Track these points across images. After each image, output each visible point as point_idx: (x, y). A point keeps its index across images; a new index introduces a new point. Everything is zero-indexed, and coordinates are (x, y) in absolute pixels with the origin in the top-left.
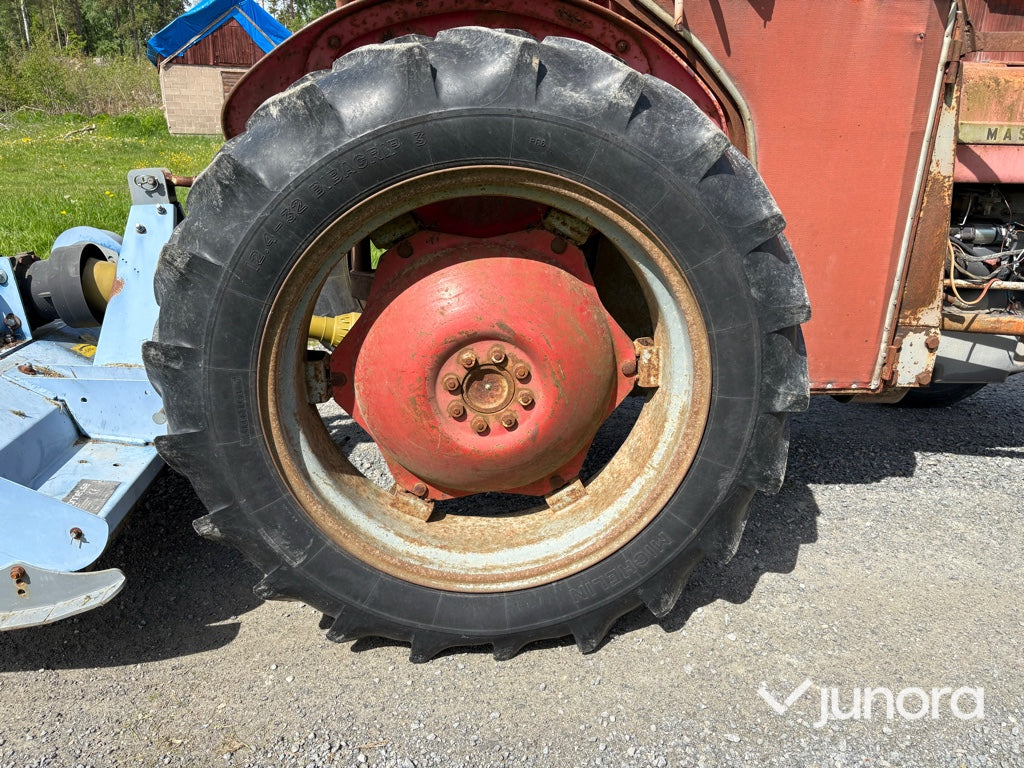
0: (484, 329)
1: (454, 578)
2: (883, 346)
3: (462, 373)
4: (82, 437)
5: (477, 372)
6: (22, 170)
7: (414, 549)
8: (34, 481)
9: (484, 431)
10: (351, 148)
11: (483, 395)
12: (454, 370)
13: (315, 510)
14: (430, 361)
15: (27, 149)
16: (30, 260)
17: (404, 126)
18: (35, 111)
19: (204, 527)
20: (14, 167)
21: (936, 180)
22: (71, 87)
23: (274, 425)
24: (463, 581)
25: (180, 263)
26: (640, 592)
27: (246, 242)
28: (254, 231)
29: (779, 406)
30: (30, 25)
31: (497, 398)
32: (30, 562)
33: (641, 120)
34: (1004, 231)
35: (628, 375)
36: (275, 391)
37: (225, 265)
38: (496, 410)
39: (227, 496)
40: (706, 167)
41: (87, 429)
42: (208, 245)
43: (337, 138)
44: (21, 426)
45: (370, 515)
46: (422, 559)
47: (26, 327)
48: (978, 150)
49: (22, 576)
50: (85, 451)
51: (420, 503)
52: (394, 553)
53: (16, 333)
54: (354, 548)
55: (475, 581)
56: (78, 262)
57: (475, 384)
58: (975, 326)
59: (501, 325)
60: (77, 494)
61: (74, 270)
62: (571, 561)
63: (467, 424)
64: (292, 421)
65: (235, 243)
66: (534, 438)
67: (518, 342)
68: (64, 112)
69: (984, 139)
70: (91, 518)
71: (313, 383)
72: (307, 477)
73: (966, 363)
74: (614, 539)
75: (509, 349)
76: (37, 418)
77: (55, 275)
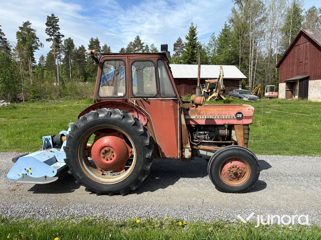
0: (106, 145)
1: (103, 182)
2: (179, 150)
3: (104, 152)
4: (57, 161)
5: (106, 152)
6: (64, 113)
7: (98, 178)
8: (50, 165)
9: (107, 160)
10: (88, 123)
11: (107, 155)
12: (103, 151)
13: (84, 170)
14: (99, 150)
15: (65, 108)
16: (54, 136)
17: (94, 121)
18: (69, 97)
19: (69, 172)
20: (61, 112)
21: (183, 125)
22: (79, 91)
23: (79, 158)
24: (104, 183)
25: (68, 137)
26: (129, 185)
27: (76, 134)
28: (77, 133)
29: (146, 157)
30: (71, 74)
31: (109, 156)
32: (47, 175)
33: (123, 120)
34: (206, 132)
35: (130, 153)
36: (79, 153)
37: (73, 137)
38: (109, 157)
39: (72, 168)
40: (132, 125)
41: (58, 160)
42: (72, 135)
43: (87, 122)
44: (49, 158)
45: (92, 172)
46: (99, 179)
47: (52, 146)
48: (194, 120)
49: (46, 177)
50: (57, 163)
51: (101, 172)
52: (95, 178)
53: (51, 147)
54: (89, 176)
55: (106, 183)
56: (60, 136)
57: (106, 153)
58: (200, 148)
59: (109, 145)
60: (54, 167)
61: (59, 138)
62: (120, 180)
63: (105, 159)
64: (82, 158)
65: (75, 134)
66: (114, 161)
67: (111, 147)
68: (76, 97)
69: (195, 118)
70: (55, 170)
71: (86, 153)
72: (83, 166)
73: (206, 155)
74: (126, 177)
75: (110, 148)
76: (51, 157)
77: (57, 138)
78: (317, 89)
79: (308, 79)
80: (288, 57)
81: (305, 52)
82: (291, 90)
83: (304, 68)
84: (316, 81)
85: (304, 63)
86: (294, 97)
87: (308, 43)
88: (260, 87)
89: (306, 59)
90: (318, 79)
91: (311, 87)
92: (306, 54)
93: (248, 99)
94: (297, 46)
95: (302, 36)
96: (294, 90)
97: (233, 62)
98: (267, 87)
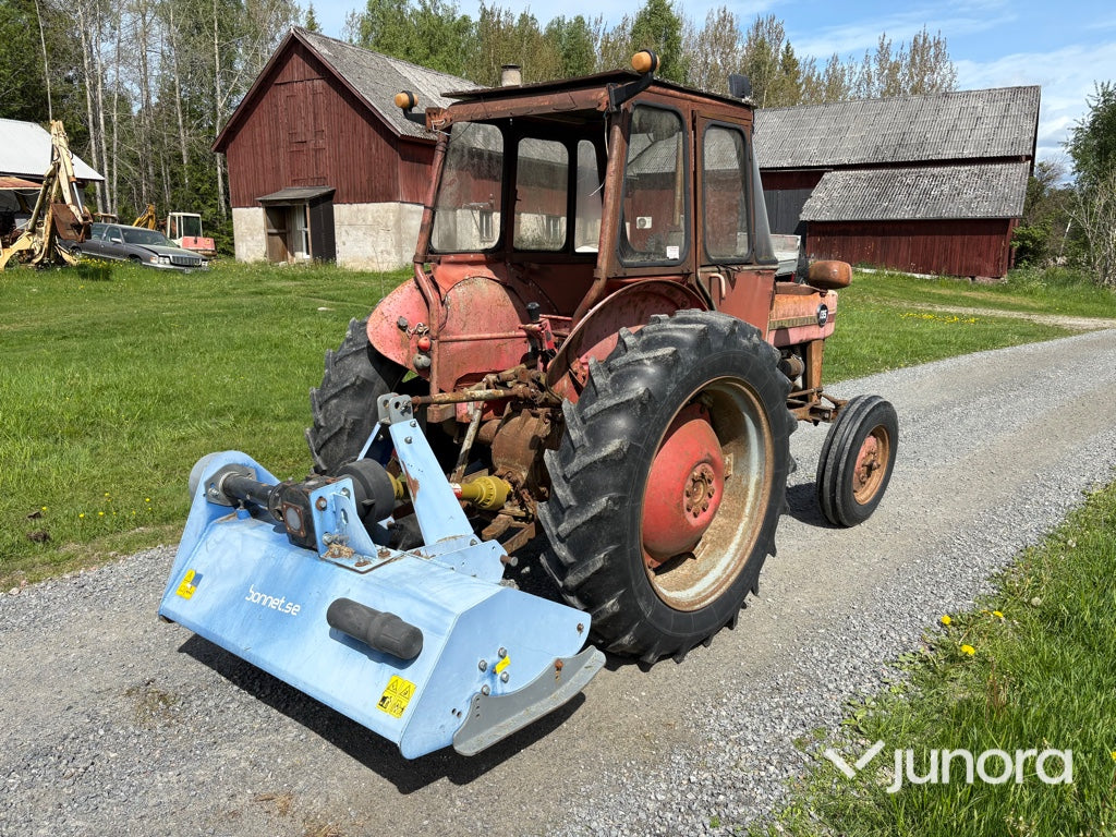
25: (626, 448)
27: (651, 431)
28: (653, 425)
37: (642, 446)
39: (627, 584)
42: (634, 438)
65: (647, 434)
77: (376, 485)
78: (360, 233)
79: (329, 199)
80: (254, 118)
81: (312, 110)
82: (281, 231)
83: (312, 162)
84: (355, 206)
85: (311, 146)
86: (293, 255)
87: (319, 83)
88: (151, 217)
89: (318, 133)
90: (362, 202)
91: (342, 224)
92: (315, 119)
93: (171, 264)
94: (282, 87)
95: (295, 55)
96: (289, 232)
97: (15, 107)
98: (173, 218)
